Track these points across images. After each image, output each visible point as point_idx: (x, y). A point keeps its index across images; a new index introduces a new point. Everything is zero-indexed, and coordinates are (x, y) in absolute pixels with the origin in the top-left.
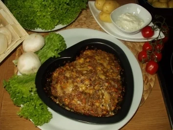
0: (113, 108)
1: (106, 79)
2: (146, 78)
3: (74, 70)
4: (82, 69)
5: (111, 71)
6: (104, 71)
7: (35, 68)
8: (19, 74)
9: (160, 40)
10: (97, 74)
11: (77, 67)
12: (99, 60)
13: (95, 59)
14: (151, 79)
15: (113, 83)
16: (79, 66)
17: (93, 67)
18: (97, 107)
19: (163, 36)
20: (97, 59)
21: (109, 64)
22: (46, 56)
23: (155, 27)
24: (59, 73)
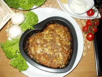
0: (64, 63)
1: (61, 45)
2: (86, 42)
3: (42, 39)
4: (47, 38)
5: (65, 40)
6: (60, 40)
7: (19, 35)
8: (9, 39)
9: (97, 19)
10: (56, 42)
11: (44, 36)
12: (58, 32)
13: (55, 32)
14: (89, 44)
15: (65, 48)
16: (45, 36)
17: (54, 38)
18: (55, 62)
19: (100, 16)
20: (57, 32)
21: (64, 35)
22: (26, 27)
23: (95, 10)
24: (33, 40)
